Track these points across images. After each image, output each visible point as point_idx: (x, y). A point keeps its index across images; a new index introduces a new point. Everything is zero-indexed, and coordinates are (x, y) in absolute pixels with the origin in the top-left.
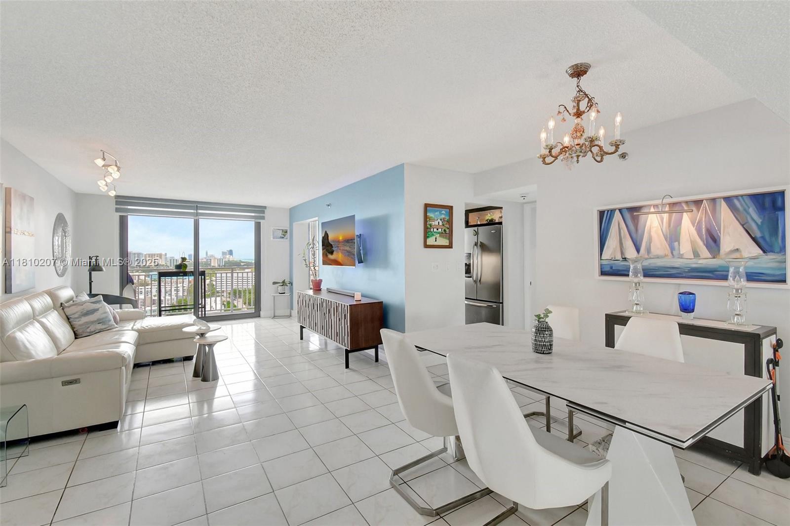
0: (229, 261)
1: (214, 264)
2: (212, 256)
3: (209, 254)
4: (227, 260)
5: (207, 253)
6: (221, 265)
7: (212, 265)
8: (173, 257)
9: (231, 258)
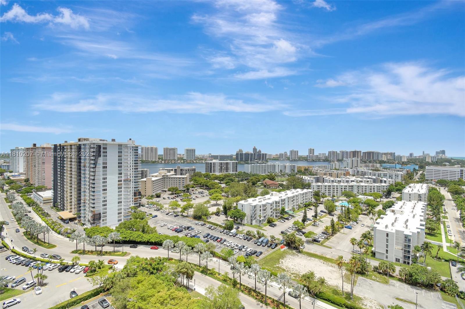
0: (441, 158)
1: (429, 160)
2: (428, 155)
3: (425, 153)
4: (440, 158)
5: (423, 152)
6: (434, 161)
7: (427, 160)
8: (400, 155)
9: (443, 157)
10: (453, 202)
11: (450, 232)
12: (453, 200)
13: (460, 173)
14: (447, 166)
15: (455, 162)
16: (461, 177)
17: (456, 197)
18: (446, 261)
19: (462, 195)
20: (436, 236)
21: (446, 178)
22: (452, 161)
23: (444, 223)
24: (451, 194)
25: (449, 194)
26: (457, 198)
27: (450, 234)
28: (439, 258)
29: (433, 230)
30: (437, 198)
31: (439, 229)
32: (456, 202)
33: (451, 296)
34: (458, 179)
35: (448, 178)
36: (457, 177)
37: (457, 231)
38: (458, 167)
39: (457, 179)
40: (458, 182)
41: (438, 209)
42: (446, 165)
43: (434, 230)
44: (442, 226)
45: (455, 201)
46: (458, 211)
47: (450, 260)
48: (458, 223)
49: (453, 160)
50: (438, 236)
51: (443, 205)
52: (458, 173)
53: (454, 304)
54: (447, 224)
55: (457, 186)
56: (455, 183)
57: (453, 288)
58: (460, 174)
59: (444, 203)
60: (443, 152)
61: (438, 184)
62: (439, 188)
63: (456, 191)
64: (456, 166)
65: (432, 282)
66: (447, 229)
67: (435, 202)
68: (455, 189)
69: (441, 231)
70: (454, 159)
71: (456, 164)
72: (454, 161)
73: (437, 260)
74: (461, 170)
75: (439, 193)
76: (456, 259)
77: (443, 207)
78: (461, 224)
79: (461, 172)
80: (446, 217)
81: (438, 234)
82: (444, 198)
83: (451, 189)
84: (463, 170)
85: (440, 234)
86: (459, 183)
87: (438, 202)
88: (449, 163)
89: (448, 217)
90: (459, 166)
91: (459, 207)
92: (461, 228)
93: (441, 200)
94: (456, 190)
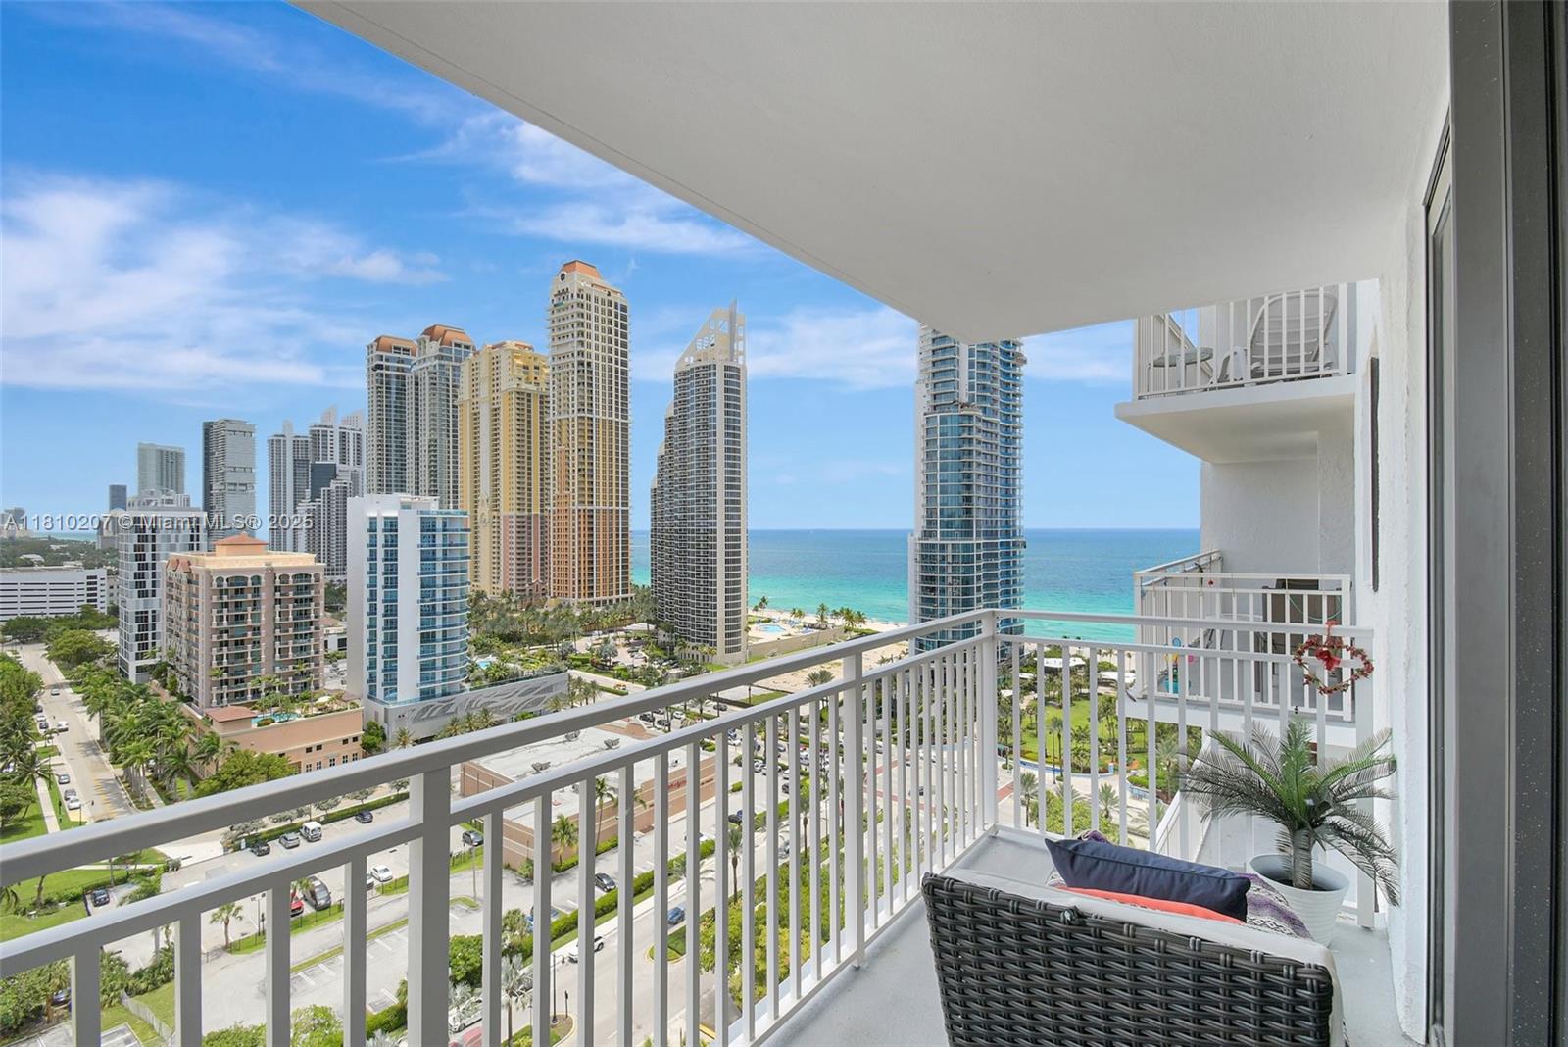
0: (14, 539)
9: (19, 533)
10: (70, 690)
11: (72, 797)
12: (71, 685)
13: (85, 586)
14: (36, 567)
15: (63, 550)
16: (88, 601)
17: (80, 670)
18: (74, 899)
19: (100, 662)
20: (26, 830)
21: (39, 611)
22: (53, 547)
23: (47, 774)
24: (59, 666)
25: (54, 665)
26: (85, 674)
27: (73, 805)
28: (49, 902)
29: (11, 813)
30: (14, 687)
31: (34, 802)
32: (80, 689)
33: (110, 1006)
34: (79, 610)
35: (44, 611)
36: (76, 604)
37: (98, 783)
38: (78, 568)
39: (76, 610)
40: (82, 618)
41: (23, 730)
42: (32, 564)
43: (17, 808)
44: (42, 786)
45: (79, 684)
46: (94, 718)
47: (87, 889)
48: (94, 757)
49: (56, 542)
50: (31, 828)
51: (37, 710)
52: (81, 587)
53: (121, 1027)
54: (56, 770)
55: (81, 634)
56: (70, 622)
57: (113, 976)
58: (85, 592)
59: (40, 703)
60: (18, 515)
61: (9, 637)
62: (15, 652)
63: (79, 650)
64: (67, 565)
65: (38, 999)
66: (62, 789)
67: (7, 704)
68: (76, 643)
69: (40, 808)
70: (59, 538)
71: (68, 559)
72: (58, 547)
73: (42, 911)
74: (89, 578)
75: (19, 668)
76: (107, 877)
77: (37, 717)
78: (106, 757)
79: (89, 584)
80: (54, 747)
81: (29, 819)
82: (40, 685)
83: (61, 648)
84: (95, 578)
85: (40, 817)
86: (85, 622)
87: (19, 705)
88: (44, 558)
89: (60, 748)
90: (80, 563)
91: (95, 703)
92: (107, 769)
93: (30, 694)
94: (80, 646)
